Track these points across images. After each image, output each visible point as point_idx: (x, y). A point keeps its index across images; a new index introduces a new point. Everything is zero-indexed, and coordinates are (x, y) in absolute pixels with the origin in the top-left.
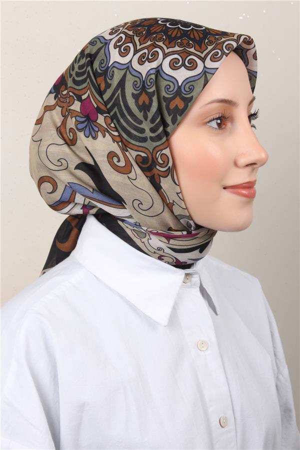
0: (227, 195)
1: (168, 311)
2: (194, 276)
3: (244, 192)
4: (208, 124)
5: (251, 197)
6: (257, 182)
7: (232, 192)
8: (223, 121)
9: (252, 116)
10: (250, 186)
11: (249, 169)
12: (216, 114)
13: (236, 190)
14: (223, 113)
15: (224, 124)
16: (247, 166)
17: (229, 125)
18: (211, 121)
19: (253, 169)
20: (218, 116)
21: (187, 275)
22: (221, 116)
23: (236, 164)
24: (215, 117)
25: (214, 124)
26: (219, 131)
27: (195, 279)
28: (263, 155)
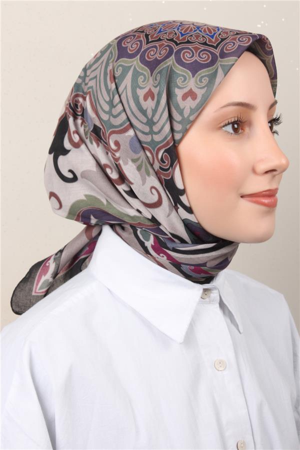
0: (245, 204)
1: (184, 327)
2: (213, 291)
3: (266, 201)
4: (223, 128)
5: (272, 206)
6: (279, 192)
7: (250, 200)
8: (238, 126)
9: (273, 122)
10: (271, 194)
11: (269, 176)
12: (231, 118)
13: (254, 199)
14: (239, 116)
15: (242, 129)
16: (267, 172)
17: (247, 129)
18: (226, 125)
19: (274, 176)
20: (233, 120)
21: (205, 290)
22: (236, 119)
23: (254, 171)
24: (230, 122)
25: (229, 128)
26: (236, 136)
27: (214, 295)
28: (284, 161)
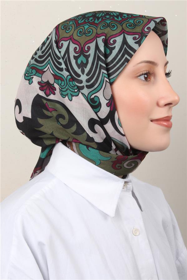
0: (153, 125)
3: (165, 123)
4: (139, 77)
5: (169, 127)
6: (172, 117)
7: (156, 124)
8: (148, 76)
10: (167, 119)
11: (167, 107)
12: (144, 71)
13: (159, 122)
14: (149, 71)
15: (149, 78)
16: (166, 105)
17: (152, 78)
18: (141, 75)
19: (170, 108)
20: (145, 73)
22: (147, 72)
23: (158, 105)
24: (143, 73)
25: (142, 77)
26: (145, 82)
28: (176, 98)
